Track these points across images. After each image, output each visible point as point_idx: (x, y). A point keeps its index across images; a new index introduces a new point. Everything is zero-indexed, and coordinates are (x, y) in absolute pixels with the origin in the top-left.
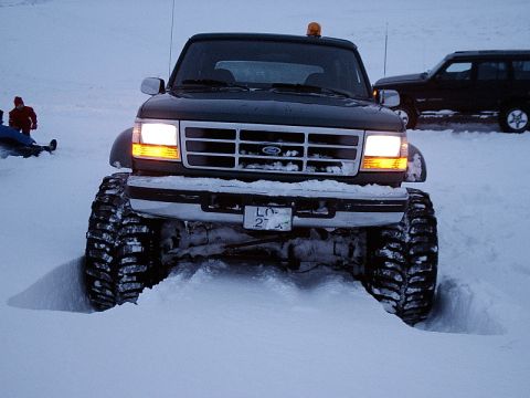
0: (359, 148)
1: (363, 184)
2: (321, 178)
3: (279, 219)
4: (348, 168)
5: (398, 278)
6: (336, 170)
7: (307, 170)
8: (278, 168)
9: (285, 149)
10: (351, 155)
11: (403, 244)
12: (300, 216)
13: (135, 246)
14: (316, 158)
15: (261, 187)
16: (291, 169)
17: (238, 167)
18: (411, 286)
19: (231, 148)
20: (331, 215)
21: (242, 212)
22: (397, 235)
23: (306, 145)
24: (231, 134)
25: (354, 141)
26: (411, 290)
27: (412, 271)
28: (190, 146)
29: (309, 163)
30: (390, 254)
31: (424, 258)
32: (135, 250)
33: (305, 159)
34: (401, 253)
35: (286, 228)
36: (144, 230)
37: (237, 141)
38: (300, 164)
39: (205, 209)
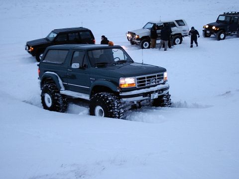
2: (159, 84)
3: (156, 96)
6: (161, 82)
7: (157, 83)
9: (153, 79)
10: (163, 78)
12: (159, 94)
14: (158, 80)
15: (152, 89)
16: (154, 84)
17: (146, 86)
19: (145, 81)
20: (163, 92)
23: (157, 77)
24: (144, 78)
25: (163, 75)
28: (138, 82)
30: (165, 99)
37: (146, 79)
38: (156, 82)
39: (144, 97)
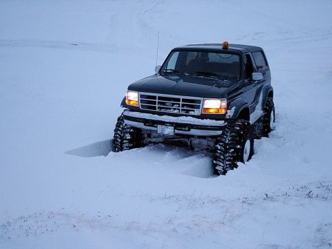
0: (201, 105)
1: (202, 119)
2: (187, 116)
3: (169, 131)
4: (197, 112)
5: (222, 157)
6: (192, 113)
7: (181, 113)
8: (172, 111)
9: (173, 104)
10: (198, 107)
11: (225, 143)
12: (177, 130)
13: (128, 136)
14: (185, 108)
16: (176, 111)
17: (157, 110)
18: (227, 161)
19: (155, 103)
20: (189, 130)
21: (156, 127)
22: (223, 140)
23: (181, 103)
24: (155, 98)
25: (199, 102)
26: (228, 163)
27: (227, 155)
28: (142, 101)
29: (182, 110)
30: (219, 147)
31: (233, 150)
32: (128, 138)
33: (181, 108)
34: (224, 147)
35: (172, 134)
36: (132, 130)
37: (157, 101)
38: (179, 109)
39: (145, 125)
